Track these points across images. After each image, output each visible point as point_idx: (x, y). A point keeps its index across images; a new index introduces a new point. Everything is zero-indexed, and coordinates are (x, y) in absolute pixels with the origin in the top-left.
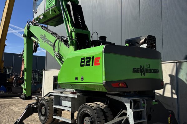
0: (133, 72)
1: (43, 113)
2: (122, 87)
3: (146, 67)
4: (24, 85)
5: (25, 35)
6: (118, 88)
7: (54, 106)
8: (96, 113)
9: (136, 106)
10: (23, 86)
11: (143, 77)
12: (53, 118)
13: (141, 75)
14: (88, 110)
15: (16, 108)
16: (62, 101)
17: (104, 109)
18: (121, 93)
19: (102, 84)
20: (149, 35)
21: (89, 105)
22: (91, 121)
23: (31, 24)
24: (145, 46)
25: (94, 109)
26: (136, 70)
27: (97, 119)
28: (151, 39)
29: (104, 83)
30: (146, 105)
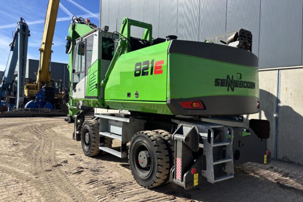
0: (215, 85)
1: (87, 142)
2: (196, 109)
3: (235, 79)
4: (70, 104)
5: (70, 37)
6: (191, 109)
7: (101, 133)
8: (155, 146)
9: (217, 137)
10: (68, 105)
11: (230, 93)
12: (98, 148)
13: (228, 90)
14: (145, 141)
15: (60, 130)
16: (111, 126)
17: (168, 140)
18: (195, 118)
19: (165, 103)
20: (242, 29)
21: (146, 134)
22: (149, 156)
23: (77, 22)
24: (235, 44)
25: (153, 139)
26: (220, 81)
27: (156, 155)
28: (244, 35)
29: (169, 102)
30: (233, 136)
